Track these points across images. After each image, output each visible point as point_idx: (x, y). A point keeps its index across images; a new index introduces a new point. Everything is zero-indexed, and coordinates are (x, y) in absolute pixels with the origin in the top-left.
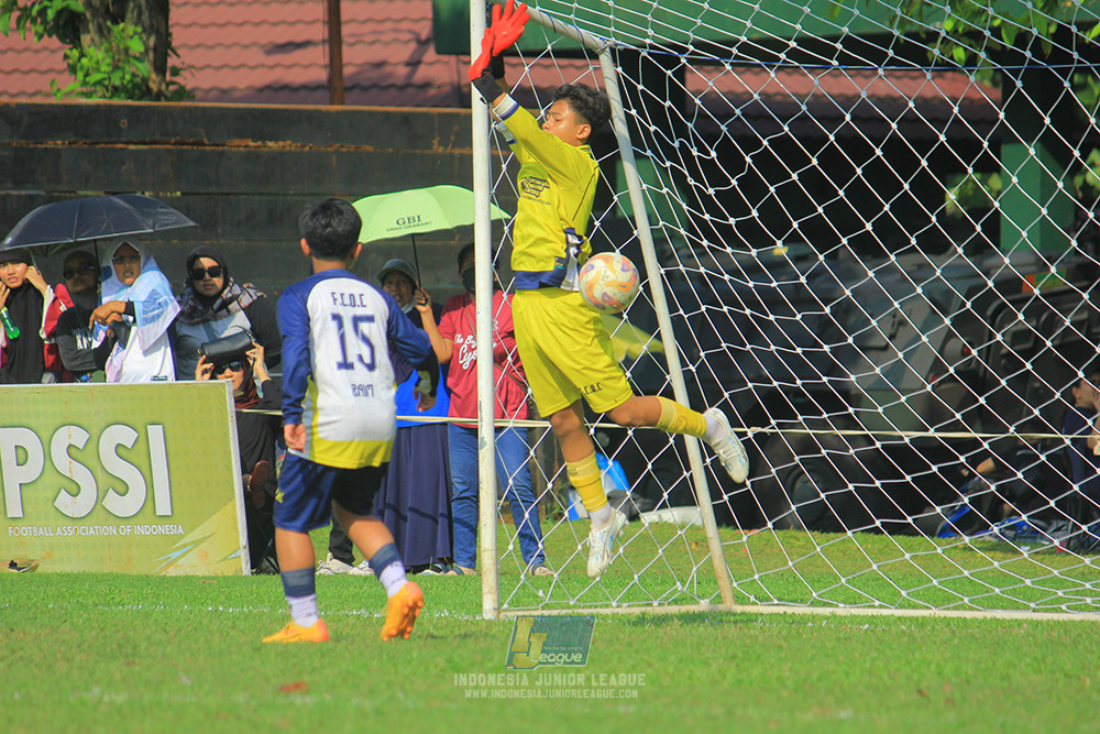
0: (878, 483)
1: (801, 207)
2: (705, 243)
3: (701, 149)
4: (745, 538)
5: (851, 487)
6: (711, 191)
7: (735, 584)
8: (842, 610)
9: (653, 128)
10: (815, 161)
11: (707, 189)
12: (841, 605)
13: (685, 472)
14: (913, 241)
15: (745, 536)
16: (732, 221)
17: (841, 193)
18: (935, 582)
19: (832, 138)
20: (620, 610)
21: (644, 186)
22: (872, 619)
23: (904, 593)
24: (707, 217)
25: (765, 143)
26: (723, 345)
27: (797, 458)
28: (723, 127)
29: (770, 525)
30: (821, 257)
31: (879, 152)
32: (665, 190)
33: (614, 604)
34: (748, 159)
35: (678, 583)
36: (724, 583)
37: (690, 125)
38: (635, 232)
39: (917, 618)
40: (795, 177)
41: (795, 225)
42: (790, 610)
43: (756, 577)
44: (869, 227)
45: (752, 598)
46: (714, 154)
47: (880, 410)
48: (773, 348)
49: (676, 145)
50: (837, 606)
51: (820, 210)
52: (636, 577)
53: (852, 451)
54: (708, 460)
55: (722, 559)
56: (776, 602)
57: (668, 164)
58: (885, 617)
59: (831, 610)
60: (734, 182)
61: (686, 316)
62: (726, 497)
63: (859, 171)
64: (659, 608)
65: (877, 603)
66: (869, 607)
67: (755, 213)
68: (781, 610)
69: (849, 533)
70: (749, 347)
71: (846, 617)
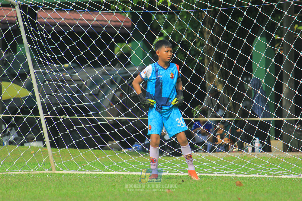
0: (99, 135)
1: (76, 53)
2: (48, 63)
3: (47, 35)
4: (59, 151)
5: (91, 136)
6: (49, 47)
7: (56, 165)
8: (88, 172)
9: (32, 28)
10: (81, 39)
11: (48, 47)
12: (88, 171)
13: (41, 131)
14: (110, 63)
15: (59, 150)
16: (56, 56)
17: (89, 48)
18: (115, 164)
19: (86, 32)
20: (21, 173)
21: (29, 46)
22: (97, 175)
23: (106, 167)
24: (48, 55)
25: (66, 33)
26: (53, 93)
27: (75, 127)
28: (53, 29)
29: (67, 147)
30: (83, 67)
31: (100, 36)
32: (35, 47)
33: (19, 171)
34: (61, 38)
35: (39, 165)
36: (52, 164)
37: (43, 28)
38: (26, 59)
39: (110, 174)
40: (75, 43)
41: (75, 58)
42: (72, 172)
43: (62, 162)
44: (97, 58)
45: (61, 169)
46: (50, 36)
47: (100, 113)
48: (68, 94)
49: (39, 33)
50: (86, 171)
51: (82, 53)
52: (26, 163)
53: (91, 125)
54: (48, 128)
55: (52, 157)
56: (68, 170)
57: (36, 39)
58: (100, 174)
59: (84, 172)
60: (56, 45)
61: (42, 85)
62: (53, 139)
63: (94, 42)
64: (33, 172)
65: (98, 170)
66: (95, 171)
67: (63, 54)
68: (70, 172)
69: (90, 149)
70: (61, 94)
71: (89, 174)
